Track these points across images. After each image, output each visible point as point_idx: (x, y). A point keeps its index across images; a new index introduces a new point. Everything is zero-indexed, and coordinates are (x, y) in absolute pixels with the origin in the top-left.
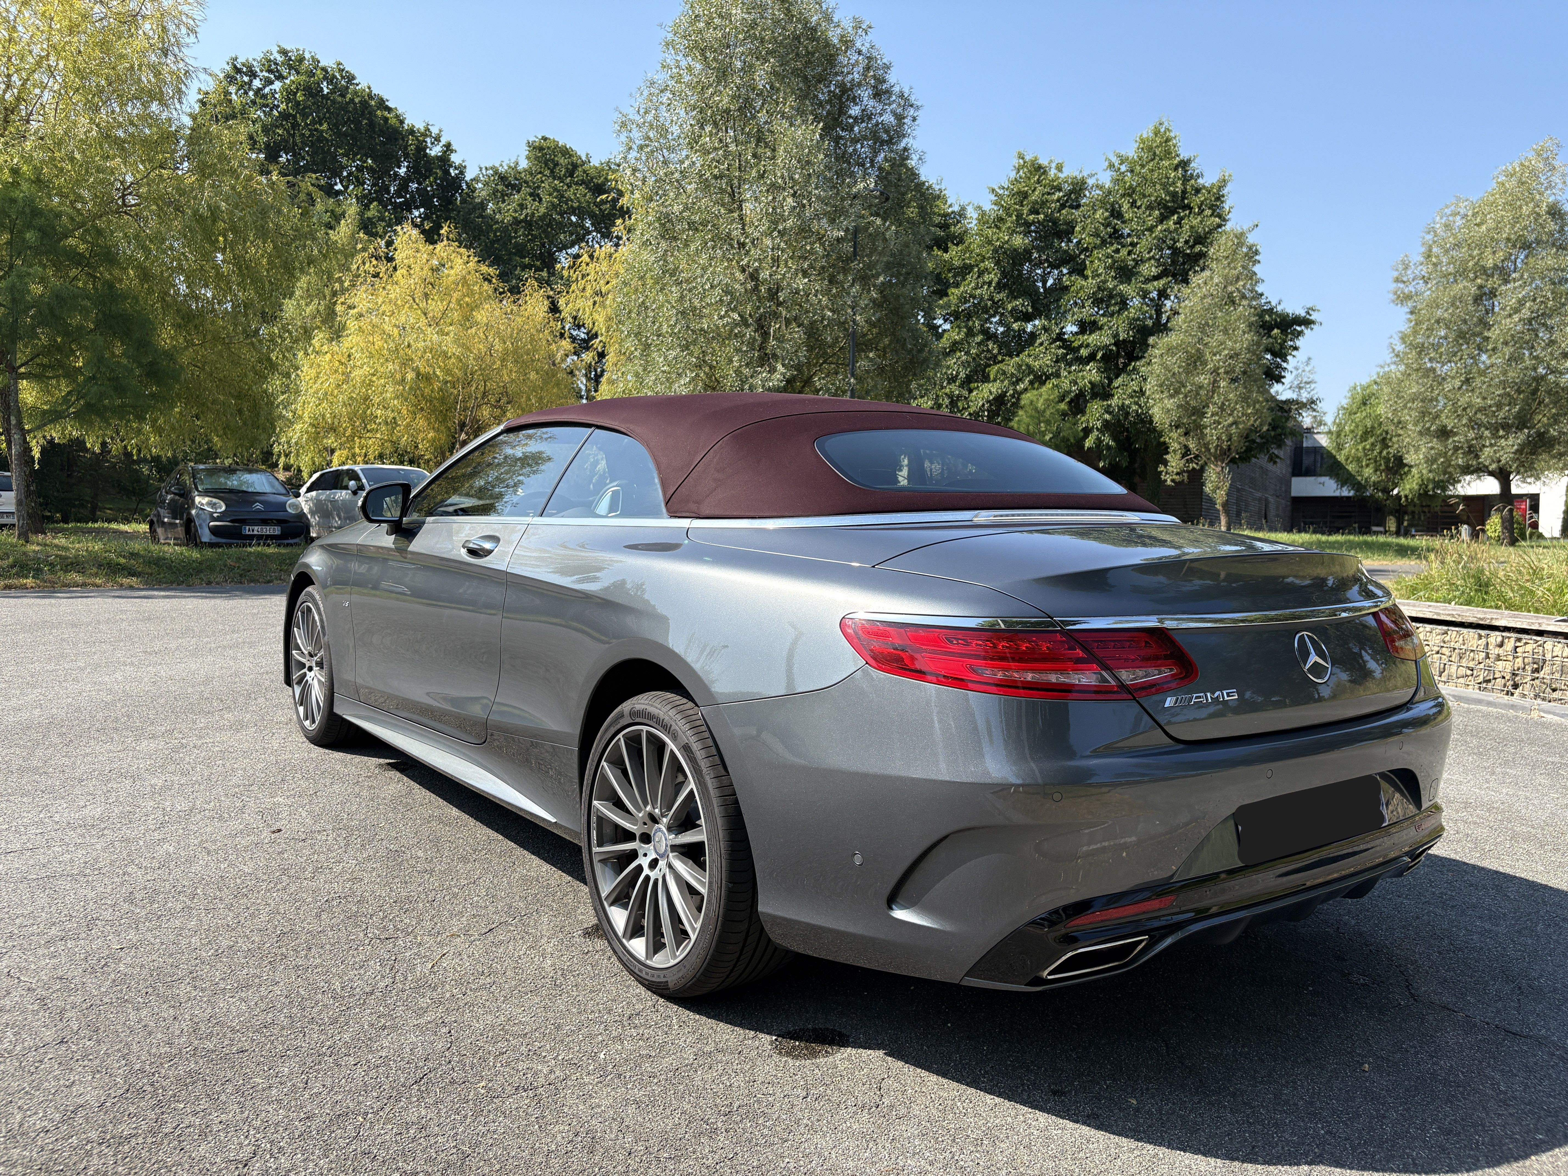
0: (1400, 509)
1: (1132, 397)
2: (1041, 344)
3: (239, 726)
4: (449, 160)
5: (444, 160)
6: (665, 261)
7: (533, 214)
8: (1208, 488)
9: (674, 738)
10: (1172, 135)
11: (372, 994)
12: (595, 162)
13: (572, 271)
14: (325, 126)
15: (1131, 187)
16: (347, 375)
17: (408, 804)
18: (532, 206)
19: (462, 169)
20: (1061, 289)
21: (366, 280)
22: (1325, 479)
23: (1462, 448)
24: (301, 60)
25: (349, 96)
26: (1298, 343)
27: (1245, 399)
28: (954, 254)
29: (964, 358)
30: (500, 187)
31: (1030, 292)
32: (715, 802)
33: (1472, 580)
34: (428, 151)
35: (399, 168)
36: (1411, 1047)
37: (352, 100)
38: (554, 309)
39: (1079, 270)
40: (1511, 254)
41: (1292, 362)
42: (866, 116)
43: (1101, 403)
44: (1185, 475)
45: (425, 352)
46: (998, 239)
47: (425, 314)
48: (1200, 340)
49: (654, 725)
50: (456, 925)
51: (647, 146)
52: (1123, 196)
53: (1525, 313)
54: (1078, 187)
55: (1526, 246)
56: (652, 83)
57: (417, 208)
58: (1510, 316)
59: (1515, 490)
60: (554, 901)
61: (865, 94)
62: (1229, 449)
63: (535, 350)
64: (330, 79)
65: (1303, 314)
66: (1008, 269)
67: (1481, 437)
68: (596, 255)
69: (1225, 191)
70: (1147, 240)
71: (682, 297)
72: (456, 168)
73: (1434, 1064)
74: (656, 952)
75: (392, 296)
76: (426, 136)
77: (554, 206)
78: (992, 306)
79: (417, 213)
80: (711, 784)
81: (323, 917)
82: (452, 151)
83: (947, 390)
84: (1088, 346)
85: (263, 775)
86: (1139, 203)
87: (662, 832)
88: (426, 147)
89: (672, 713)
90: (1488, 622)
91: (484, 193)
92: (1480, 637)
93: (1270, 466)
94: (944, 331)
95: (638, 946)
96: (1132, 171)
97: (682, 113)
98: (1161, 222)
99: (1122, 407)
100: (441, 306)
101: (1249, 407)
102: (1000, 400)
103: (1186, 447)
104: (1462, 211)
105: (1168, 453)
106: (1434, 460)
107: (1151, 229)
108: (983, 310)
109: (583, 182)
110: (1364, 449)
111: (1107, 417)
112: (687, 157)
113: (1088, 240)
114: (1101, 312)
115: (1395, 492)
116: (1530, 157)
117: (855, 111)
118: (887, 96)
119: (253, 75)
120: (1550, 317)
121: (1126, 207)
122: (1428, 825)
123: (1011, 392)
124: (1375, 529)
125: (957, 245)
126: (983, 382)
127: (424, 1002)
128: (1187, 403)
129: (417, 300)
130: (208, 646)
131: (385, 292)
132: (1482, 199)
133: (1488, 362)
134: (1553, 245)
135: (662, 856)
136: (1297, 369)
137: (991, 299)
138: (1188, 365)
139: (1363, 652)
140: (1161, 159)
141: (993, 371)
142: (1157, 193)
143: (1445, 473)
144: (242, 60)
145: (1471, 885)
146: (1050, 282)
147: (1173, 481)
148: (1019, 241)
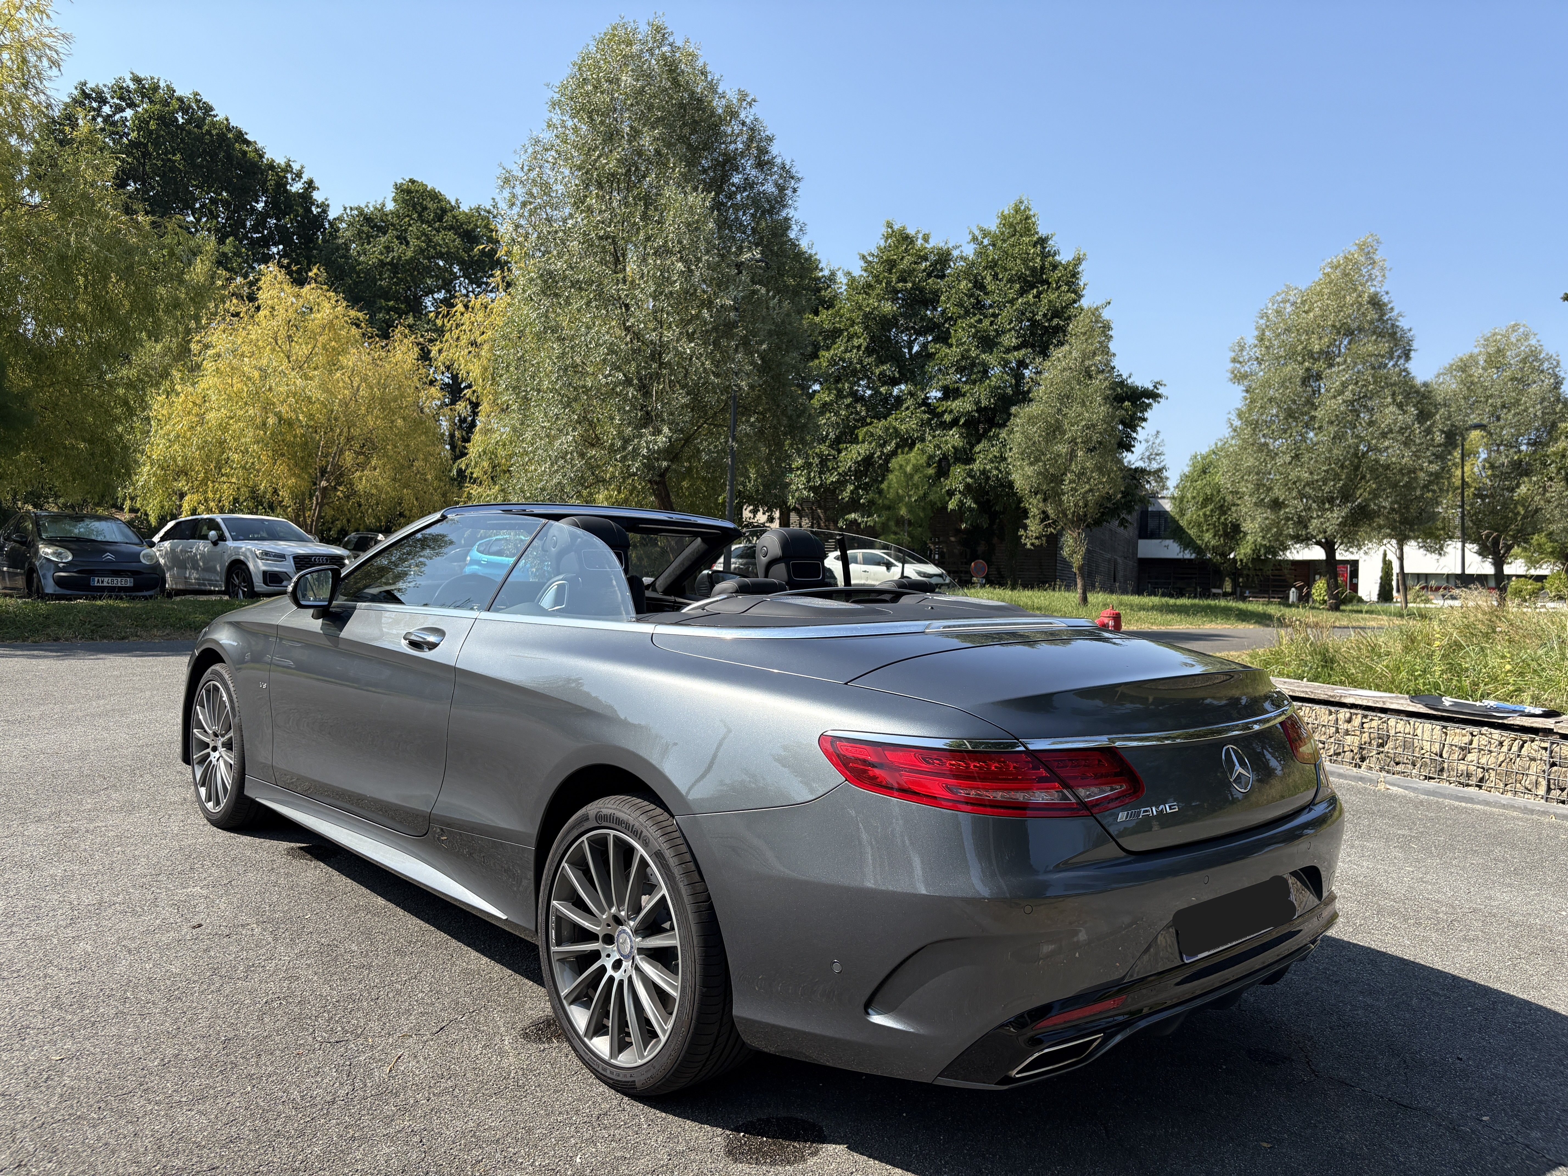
0: (1235, 571)
1: (992, 462)
2: (907, 408)
3: (130, 808)
4: (311, 197)
5: (306, 197)
6: (547, 317)
7: (400, 257)
8: (1065, 552)
9: (645, 844)
10: (1031, 213)
11: (333, 1103)
12: (465, 208)
13: (446, 321)
14: (178, 157)
15: (993, 259)
16: (201, 416)
17: (331, 893)
18: (398, 249)
19: (324, 208)
20: (926, 356)
21: (224, 319)
22: (1169, 542)
23: (1292, 519)
24: (156, 88)
25: (206, 127)
26: (1146, 415)
27: (1099, 468)
28: (824, 318)
29: (834, 418)
30: (365, 229)
31: (896, 358)
32: (689, 909)
33: (1319, 657)
34: (288, 187)
35: (257, 202)
36: (1320, 1122)
37: (209, 132)
38: (425, 356)
39: (943, 338)
40: (1335, 340)
41: (1142, 434)
42: (748, 184)
43: (963, 467)
44: (1044, 539)
45: (288, 397)
46: (868, 305)
47: (288, 357)
48: (1060, 410)
49: (623, 830)
50: (406, 1024)
51: (531, 203)
52: (985, 268)
53: (1348, 395)
54: (944, 258)
55: (1349, 333)
56: (537, 142)
57: (276, 244)
58: (1335, 397)
59: (1338, 557)
60: (499, 995)
61: (748, 164)
62: (1085, 515)
63: (402, 396)
64: (184, 107)
65: (1151, 388)
66: (878, 333)
67: (1310, 508)
68: (470, 305)
69: (1080, 269)
70: (1008, 312)
71: (564, 354)
72: (318, 206)
73: (1341, 1138)
74: (620, 1051)
75: (253, 337)
76: (287, 171)
77: (422, 251)
78: (861, 370)
79: (275, 250)
80: (684, 890)
81: (266, 1020)
82: (314, 189)
83: (817, 450)
84: (951, 411)
85: (169, 863)
86: (1000, 276)
87: (627, 933)
88: (287, 183)
89: (642, 819)
90: (1337, 699)
91: (348, 234)
92: (1331, 713)
93: (1121, 530)
94: (815, 391)
95: (601, 1045)
96: (994, 245)
97: (567, 172)
98: (1022, 296)
99: (984, 472)
100: (305, 350)
101: (1104, 476)
102: (868, 460)
103: (1044, 512)
104: (1292, 299)
105: (1027, 518)
106: (1269, 529)
107: (1012, 302)
108: (850, 373)
109: (451, 228)
110: (1205, 515)
111: (969, 480)
112: (571, 216)
113: (952, 310)
114: (964, 379)
115: (1232, 556)
116: (1352, 251)
117: (736, 179)
118: (768, 166)
119: (103, 101)
120: (1370, 398)
121: (989, 278)
122: (1326, 913)
123: (879, 453)
124: (1214, 591)
125: (827, 309)
126: (852, 443)
127: (389, 1110)
128: (1047, 470)
129: (279, 342)
130: (75, 714)
131: (244, 333)
132: (1310, 288)
133: (1315, 439)
134: (1374, 333)
135: (626, 957)
136: (1147, 441)
137: (860, 362)
138: (1048, 434)
139: (1265, 752)
140: (1021, 236)
141: (861, 433)
142: (1017, 267)
143: (1277, 540)
144: (91, 85)
145: (1349, 960)
146: (916, 348)
147: (1032, 544)
148: (888, 307)
